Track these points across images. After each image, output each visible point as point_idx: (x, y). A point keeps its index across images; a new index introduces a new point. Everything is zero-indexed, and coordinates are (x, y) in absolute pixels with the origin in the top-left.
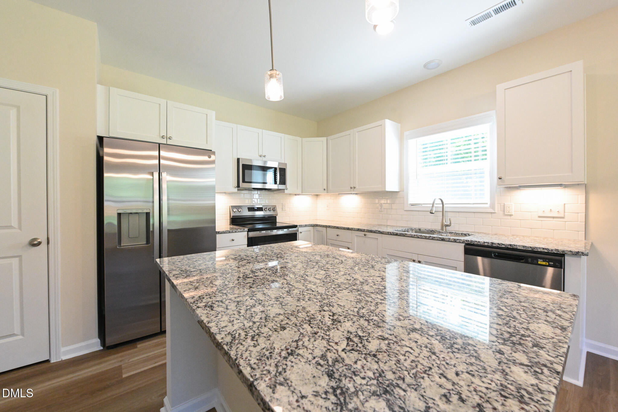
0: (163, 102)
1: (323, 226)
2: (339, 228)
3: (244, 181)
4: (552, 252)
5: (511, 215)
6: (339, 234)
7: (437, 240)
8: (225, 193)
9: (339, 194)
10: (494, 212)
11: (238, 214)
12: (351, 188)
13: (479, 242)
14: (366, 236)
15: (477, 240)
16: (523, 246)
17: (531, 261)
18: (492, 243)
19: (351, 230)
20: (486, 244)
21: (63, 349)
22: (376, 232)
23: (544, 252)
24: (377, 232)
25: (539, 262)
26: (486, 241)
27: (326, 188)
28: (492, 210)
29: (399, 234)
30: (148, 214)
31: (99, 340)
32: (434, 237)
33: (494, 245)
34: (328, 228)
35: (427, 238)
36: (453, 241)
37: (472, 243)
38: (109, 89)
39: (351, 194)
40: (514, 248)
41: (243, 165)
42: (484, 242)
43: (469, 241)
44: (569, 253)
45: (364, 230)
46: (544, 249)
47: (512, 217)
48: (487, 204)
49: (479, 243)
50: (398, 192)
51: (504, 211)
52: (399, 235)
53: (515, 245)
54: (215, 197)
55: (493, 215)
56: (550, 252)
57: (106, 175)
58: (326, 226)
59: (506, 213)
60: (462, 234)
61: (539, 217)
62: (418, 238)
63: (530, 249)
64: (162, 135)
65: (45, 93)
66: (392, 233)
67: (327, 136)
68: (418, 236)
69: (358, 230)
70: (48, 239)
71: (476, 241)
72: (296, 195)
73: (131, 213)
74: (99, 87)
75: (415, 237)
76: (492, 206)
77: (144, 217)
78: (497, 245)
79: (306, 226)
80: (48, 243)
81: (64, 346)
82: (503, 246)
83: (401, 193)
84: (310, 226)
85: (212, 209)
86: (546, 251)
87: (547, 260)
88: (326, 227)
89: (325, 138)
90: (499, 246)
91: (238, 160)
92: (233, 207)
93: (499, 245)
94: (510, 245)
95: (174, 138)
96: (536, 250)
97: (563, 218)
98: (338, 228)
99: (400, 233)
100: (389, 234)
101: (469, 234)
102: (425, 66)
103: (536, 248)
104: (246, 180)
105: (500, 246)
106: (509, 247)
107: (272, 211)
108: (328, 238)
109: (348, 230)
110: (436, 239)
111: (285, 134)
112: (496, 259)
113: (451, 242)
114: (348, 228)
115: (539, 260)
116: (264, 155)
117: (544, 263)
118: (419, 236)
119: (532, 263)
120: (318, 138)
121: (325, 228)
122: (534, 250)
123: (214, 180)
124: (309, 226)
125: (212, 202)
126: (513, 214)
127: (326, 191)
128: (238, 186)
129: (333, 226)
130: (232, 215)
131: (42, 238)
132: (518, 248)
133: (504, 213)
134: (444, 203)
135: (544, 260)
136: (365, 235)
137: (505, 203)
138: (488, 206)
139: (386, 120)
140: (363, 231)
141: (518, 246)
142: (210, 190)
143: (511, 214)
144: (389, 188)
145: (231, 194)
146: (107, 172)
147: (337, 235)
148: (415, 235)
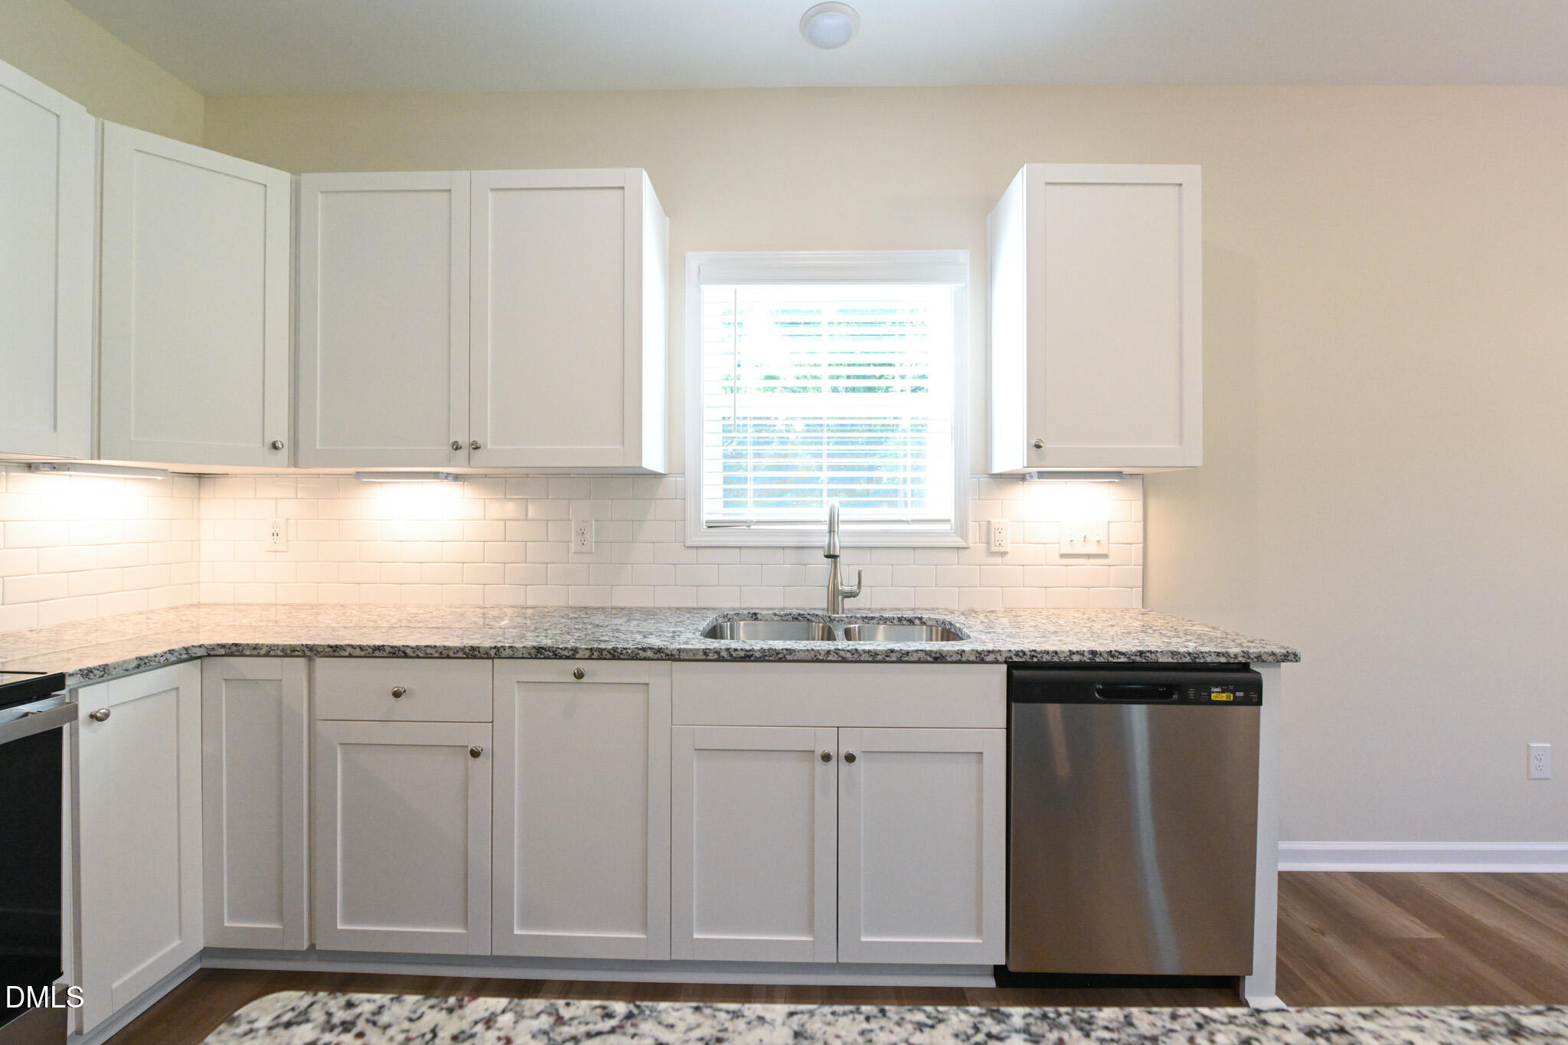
1: (289, 652)
2: (406, 656)
4: (1236, 661)
5: (1003, 554)
6: (400, 685)
7: (919, 662)
9: (359, 475)
10: (964, 544)
12: (456, 447)
13: (1056, 653)
14: (585, 680)
15: (1051, 648)
16: (1173, 653)
17: (1195, 694)
18: (1093, 653)
19: (489, 657)
20: (1076, 658)
22: (642, 654)
23: (1220, 663)
24: (649, 654)
25: (1214, 697)
26: (1075, 650)
27: (283, 438)
28: (960, 539)
29: (758, 655)
32: (907, 653)
33: (1097, 660)
34: (320, 662)
35: (879, 658)
36: (972, 658)
37: (1035, 660)
39: (436, 475)
40: (1149, 660)
42: (1072, 653)
43: (1024, 653)
44: (1271, 658)
45: (575, 650)
46: (1218, 654)
47: (1007, 559)
48: (947, 521)
49: (1056, 659)
50: (662, 476)
51: (988, 543)
52: (757, 660)
53: (1151, 652)
55: (963, 553)
56: (1232, 661)
58: (311, 648)
59: (994, 549)
60: (900, 620)
61: (1063, 556)
62: (844, 660)
63: (1188, 660)
66: (724, 654)
68: (842, 653)
69: (540, 653)
71: (1047, 653)
75: (830, 658)
76: (961, 530)
78: (1106, 656)
79: (143, 664)
82: (1123, 659)
83: (670, 479)
84: (180, 661)
86: (1223, 660)
87: (1231, 687)
88: (309, 653)
90: (1111, 659)
93: (1113, 656)
94: (1141, 653)
96: (1202, 661)
97: (1104, 555)
98: (398, 653)
99: (763, 650)
100: (711, 656)
101: (920, 619)
103: (1201, 656)
105: (1116, 660)
106: (1138, 659)
108: (320, 714)
109: (474, 657)
110: (912, 659)
112: (1105, 703)
113: (969, 662)
114: (473, 648)
115: (1213, 690)
117: (1224, 697)
118: (849, 655)
119: (1197, 702)
121: (301, 662)
122: (1197, 660)
124: (168, 664)
126: (1009, 550)
127: (283, 454)
129: (361, 648)
132: (1160, 660)
133: (988, 549)
135: (1225, 686)
136: (579, 675)
137: (992, 520)
138: (949, 527)
140: (567, 658)
141: (1159, 655)
143: (1005, 550)
147: (397, 694)
148: (828, 652)
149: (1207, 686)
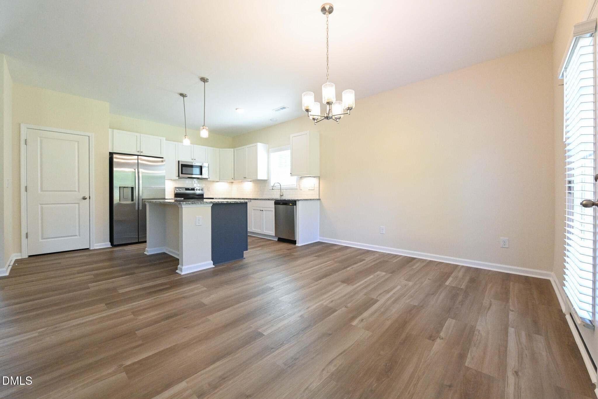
0: (138, 135)
3: (182, 173)
8: (171, 180)
10: (297, 188)
11: (179, 192)
12: (244, 178)
21: (95, 245)
27: (233, 178)
29: (256, 199)
30: (132, 188)
31: (110, 243)
35: (264, 199)
38: (113, 131)
41: (182, 165)
48: (295, 185)
50: (267, 180)
54: (165, 181)
57: (115, 169)
59: (300, 189)
61: (309, 190)
64: (138, 151)
65: (88, 135)
67: (234, 148)
70: (90, 197)
72: (217, 182)
73: (125, 187)
74: (110, 129)
75: (261, 199)
76: (297, 186)
77: (130, 190)
80: (90, 198)
81: (96, 243)
83: (268, 180)
85: (164, 190)
89: (233, 149)
91: (179, 162)
92: (176, 188)
95: (144, 152)
97: (314, 190)
102: (271, 120)
104: (183, 173)
107: (201, 191)
111: (208, 146)
112: (282, 205)
116: (194, 158)
117: (291, 204)
120: (229, 149)
123: (164, 172)
125: (163, 186)
128: (179, 176)
130: (175, 192)
131: (87, 197)
134: (281, 185)
138: (296, 186)
139: (258, 143)
142: (163, 178)
143: (302, 189)
144: (259, 178)
145: (175, 180)
146: (116, 168)
149: (289, 203)
